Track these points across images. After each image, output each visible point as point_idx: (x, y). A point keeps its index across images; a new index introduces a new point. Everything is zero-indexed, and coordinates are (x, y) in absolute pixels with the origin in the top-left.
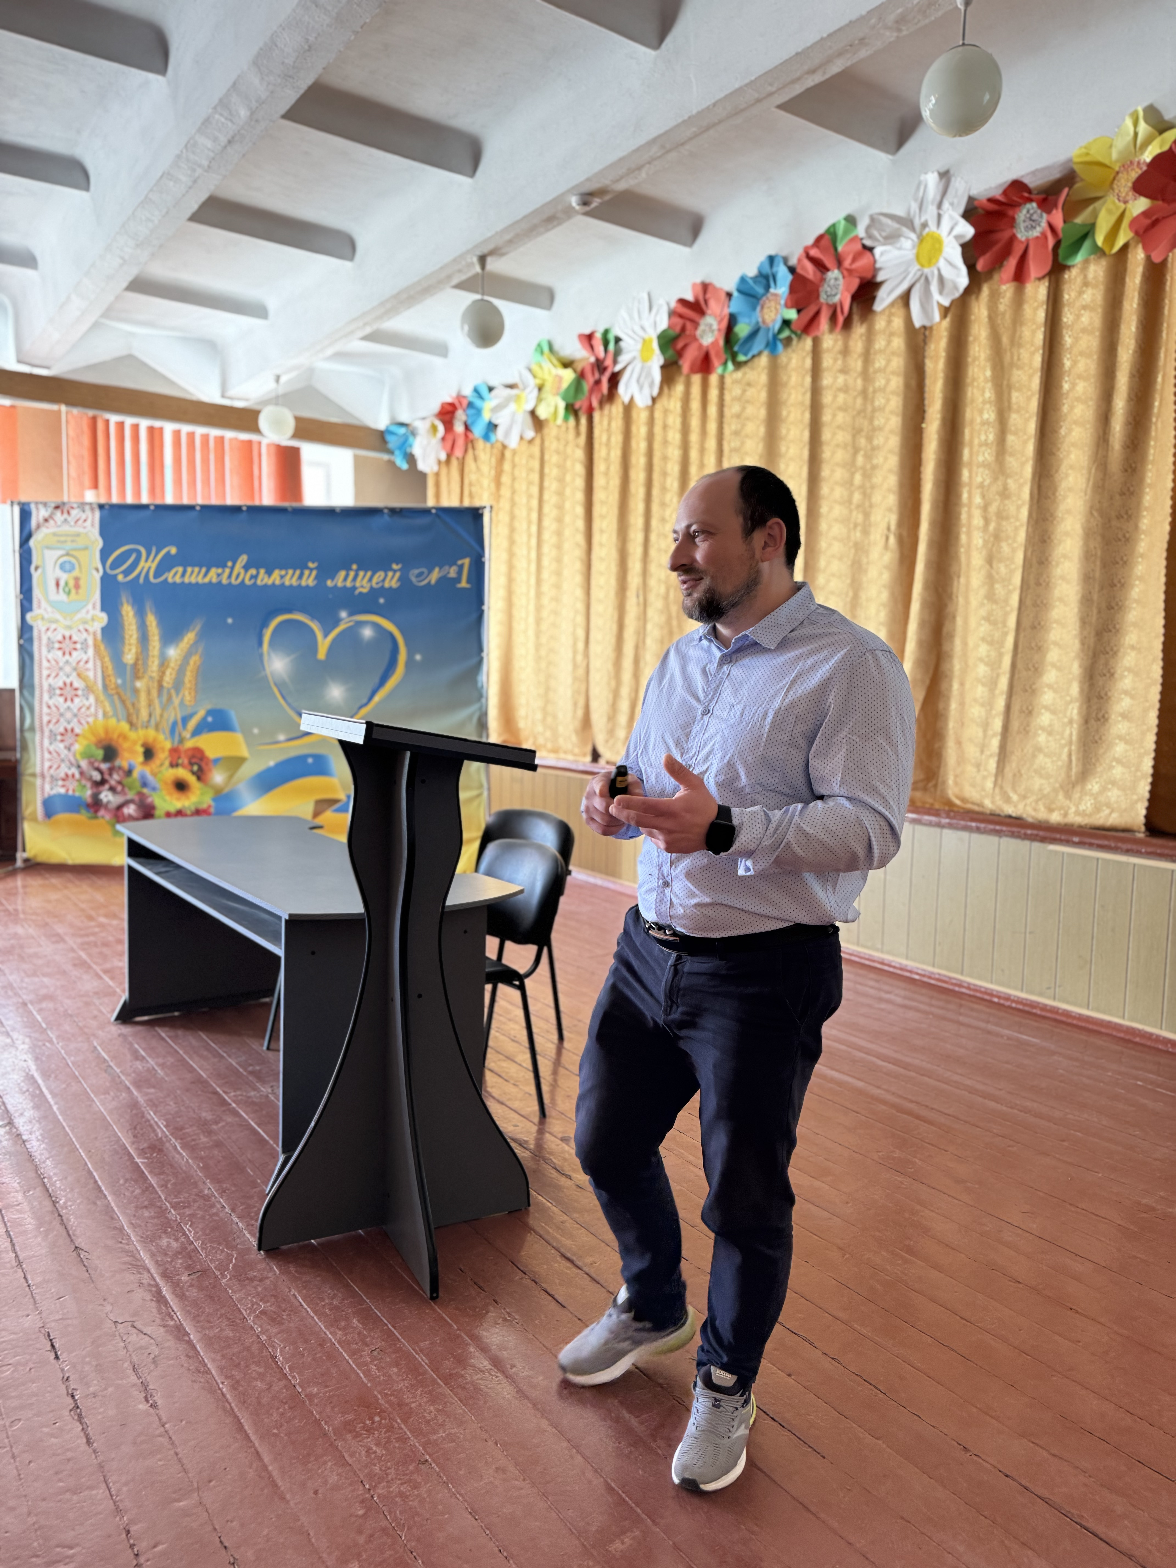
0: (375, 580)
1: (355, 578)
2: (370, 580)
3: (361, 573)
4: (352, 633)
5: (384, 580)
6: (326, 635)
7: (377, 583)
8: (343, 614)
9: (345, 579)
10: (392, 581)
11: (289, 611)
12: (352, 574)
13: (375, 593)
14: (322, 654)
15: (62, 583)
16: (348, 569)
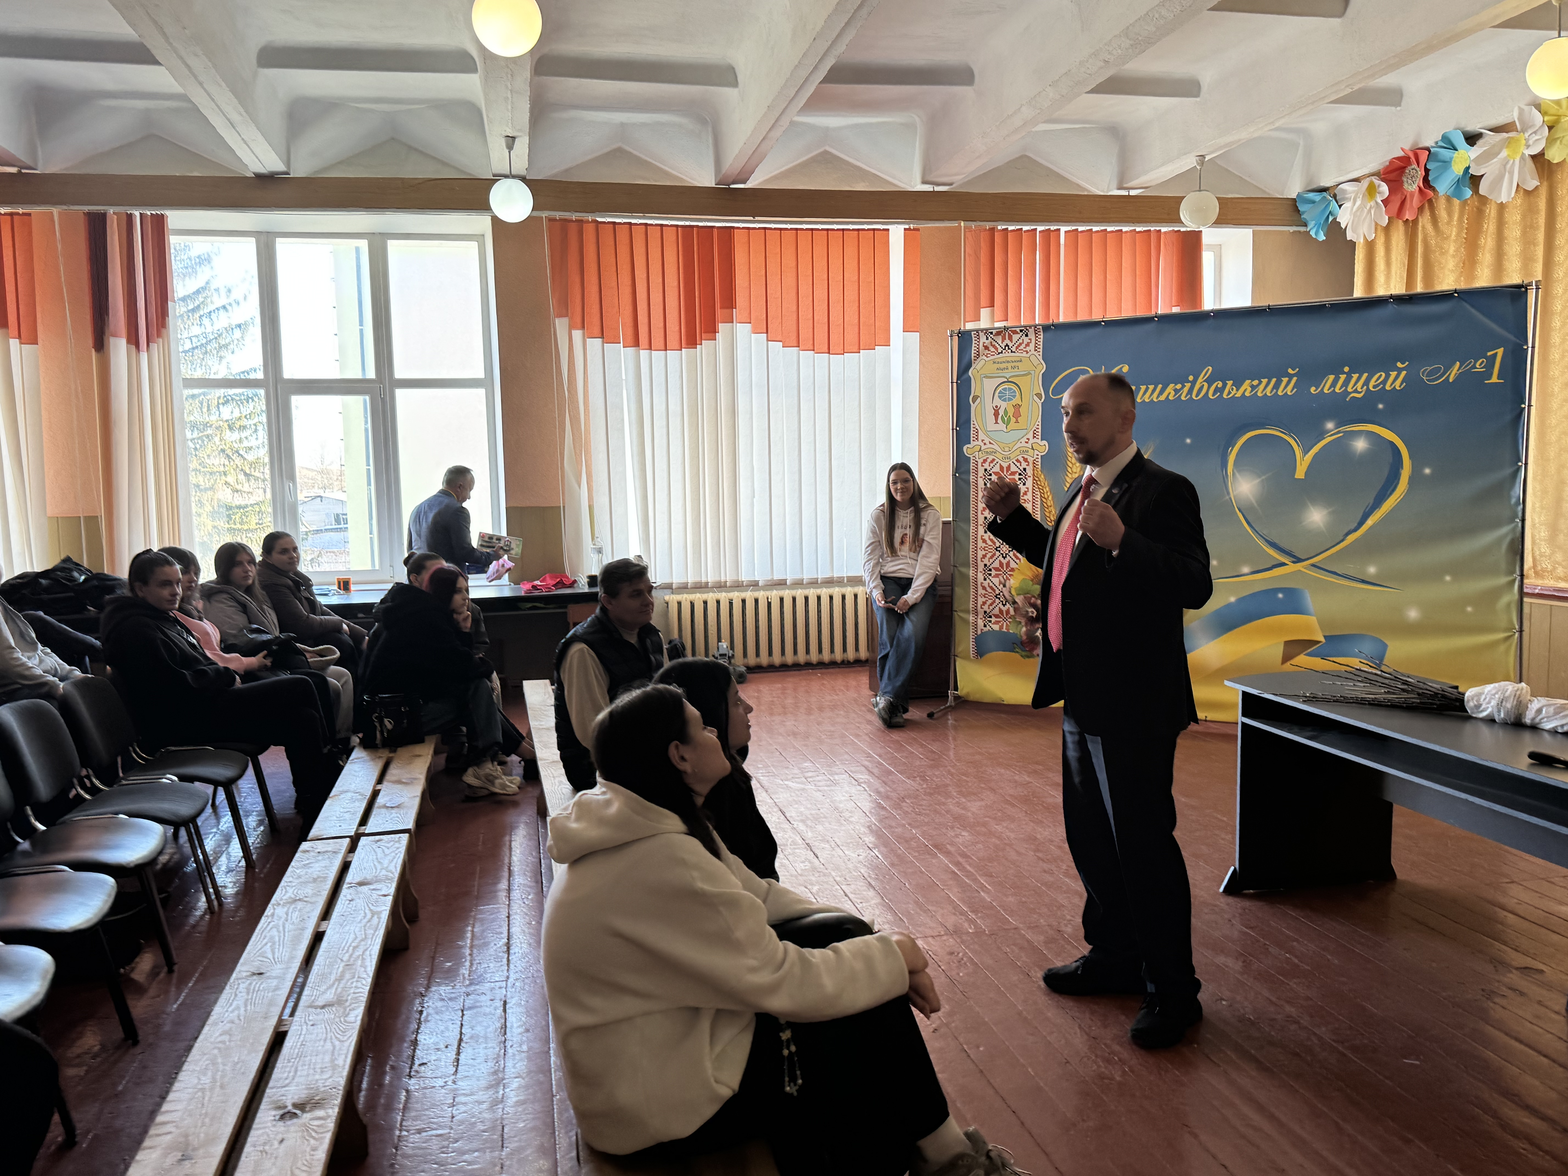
0: (1372, 383)
1: (1346, 383)
2: (1366, 383)
3: (1355, 376)
4: (1340, 447)
5: (1384, 382)
6: (1306, 452)
7: (1374, 387)
8: (1330, 425)
9: (1334, 384)
10: (1395, 381)
11: (1262, 426)
12: (1343, 377)
13: (1371, 397)
14: (1300, 474)
15: (1001, 412)
16: (1338, 372)
